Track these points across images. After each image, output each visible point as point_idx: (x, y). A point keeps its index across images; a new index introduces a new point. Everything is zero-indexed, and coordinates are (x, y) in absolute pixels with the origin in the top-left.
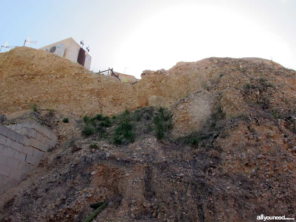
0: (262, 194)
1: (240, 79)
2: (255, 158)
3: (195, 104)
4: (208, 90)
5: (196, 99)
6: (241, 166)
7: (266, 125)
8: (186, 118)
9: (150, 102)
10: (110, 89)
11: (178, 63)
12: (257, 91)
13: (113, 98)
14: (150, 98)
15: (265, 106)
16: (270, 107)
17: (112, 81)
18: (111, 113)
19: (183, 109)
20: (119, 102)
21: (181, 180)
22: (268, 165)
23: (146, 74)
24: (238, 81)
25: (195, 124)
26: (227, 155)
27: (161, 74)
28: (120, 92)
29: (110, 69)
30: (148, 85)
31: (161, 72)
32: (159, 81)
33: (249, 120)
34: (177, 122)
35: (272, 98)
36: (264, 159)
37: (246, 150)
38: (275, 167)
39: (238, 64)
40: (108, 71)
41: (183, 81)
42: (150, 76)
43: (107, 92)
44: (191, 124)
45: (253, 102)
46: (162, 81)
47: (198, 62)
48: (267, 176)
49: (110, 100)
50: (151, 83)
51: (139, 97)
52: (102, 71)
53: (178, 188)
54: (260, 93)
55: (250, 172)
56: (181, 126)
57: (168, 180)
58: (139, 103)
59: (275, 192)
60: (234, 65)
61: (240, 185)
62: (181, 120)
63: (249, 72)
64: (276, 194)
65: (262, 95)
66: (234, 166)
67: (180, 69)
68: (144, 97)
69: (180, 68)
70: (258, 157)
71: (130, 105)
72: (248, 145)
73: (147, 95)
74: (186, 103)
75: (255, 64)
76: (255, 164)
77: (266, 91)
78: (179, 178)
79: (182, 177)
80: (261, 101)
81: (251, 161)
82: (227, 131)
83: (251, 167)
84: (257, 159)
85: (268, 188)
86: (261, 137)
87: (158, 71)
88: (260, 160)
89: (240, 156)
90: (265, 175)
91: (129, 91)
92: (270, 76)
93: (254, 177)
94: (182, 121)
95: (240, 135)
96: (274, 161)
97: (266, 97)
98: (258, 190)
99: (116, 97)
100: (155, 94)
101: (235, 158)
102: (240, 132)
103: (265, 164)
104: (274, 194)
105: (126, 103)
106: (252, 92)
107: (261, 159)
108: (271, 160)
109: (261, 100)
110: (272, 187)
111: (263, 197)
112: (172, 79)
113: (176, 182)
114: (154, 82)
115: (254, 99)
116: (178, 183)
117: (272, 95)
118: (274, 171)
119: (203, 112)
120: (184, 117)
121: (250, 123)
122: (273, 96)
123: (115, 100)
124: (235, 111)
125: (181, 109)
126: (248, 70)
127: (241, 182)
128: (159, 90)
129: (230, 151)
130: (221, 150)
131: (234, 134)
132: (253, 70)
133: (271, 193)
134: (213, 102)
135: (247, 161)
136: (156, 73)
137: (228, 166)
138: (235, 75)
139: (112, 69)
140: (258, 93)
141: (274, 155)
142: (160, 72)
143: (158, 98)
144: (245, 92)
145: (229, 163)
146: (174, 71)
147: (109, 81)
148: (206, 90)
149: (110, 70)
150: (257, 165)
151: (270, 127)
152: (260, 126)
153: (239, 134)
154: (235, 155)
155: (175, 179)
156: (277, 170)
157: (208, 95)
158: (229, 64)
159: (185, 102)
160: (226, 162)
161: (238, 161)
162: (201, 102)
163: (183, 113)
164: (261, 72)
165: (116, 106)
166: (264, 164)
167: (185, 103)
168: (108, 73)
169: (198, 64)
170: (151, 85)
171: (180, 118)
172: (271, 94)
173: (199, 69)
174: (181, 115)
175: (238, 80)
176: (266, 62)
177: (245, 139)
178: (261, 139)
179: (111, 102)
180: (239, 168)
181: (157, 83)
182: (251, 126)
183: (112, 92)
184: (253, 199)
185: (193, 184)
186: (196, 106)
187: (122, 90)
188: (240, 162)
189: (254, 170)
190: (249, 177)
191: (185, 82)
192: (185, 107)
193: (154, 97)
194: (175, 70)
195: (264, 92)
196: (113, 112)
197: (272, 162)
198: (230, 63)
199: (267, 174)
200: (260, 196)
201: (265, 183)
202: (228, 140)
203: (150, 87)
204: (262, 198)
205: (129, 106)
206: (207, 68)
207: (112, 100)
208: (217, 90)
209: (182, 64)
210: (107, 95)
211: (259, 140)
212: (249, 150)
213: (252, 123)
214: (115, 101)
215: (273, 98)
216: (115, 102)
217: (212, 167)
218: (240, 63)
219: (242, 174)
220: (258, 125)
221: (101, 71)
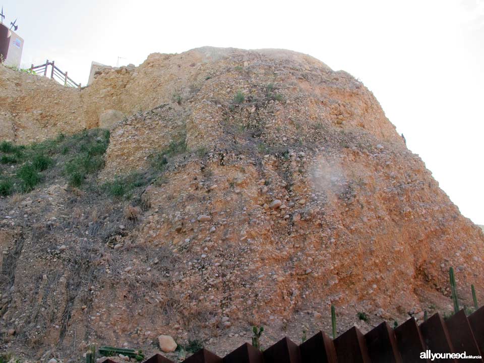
0: (183, 278)
1: (232, 85)
2: (193, 221)
3: (145, 128)
4: (179, 103)
5: (148, 118)
6: (170, 234)
7: (236, 166)
8: (125, 150)
9: (101, 122)
10: (37, 98)
11: (152, 56)
12: (251, 106)
13: (41, 114)
14: (103, 114)
15: (256, 133)
16: (264, 134)
17: (42, 84)
18: (34, 139)
19: (122, 135)
20: (52, 121)
21: (60, 256)
22: (214, 232)
23: (101, 73)
24: (229, 90)
25: (138, 160)
26: (152, 215)
27: (127, 73)
28: (56, 103)
29: (49, 62)
30: (103, 91)
31: (126, 70)
32: (121, 85)
33: (209, 156)
34: (110, 157)
35: (272, 118)
36: (208, 221)
37: (184, 207)
38: (225, 234)
39: (241, 60)
40: (45, 67)
41: (151, 86)
42: (109, 77)
43: (31, 103)
44: (133, 161)
45: (242, 124)
46: (127, 86)
47: (183, 53)
48: (206, 249)
49: (35, 117)
50: (109, 89)
51: (87, 112)
52: (37, 66)
53: (52, 268)
54: (256, 110)
55: (181, 243)
56: (115, 164)
57: (39, 256)
58: (86, 122)
59: (207, 275)
60: (235, 62)
61: (156, 264)
62: (117, 154)
63: (255, 74)
64: (208, 278)
65: (258, 114)
66: (158, 233)
67: (153, 66)
68: (95, 112)
69: (151, 64)
70: (199, 218)
71: (71, 126)
72: (191, 198)
73: (98, 109)
74: (130, 125)
75: (273, 60)
76: (192, 230)
77: (266, 107)
78: (58, 252)
79: (62, 251)
80: (254, 124)
81: (187, 225)
82: (168, 174)
83: (186, 234)
84: (198, 222)
85: (200, 269)
86: (215, 186)
87: (122, 68)
88: (201, 223)
89: (171, 217)
90: (203, 248)
91: (72, 102)
92: (289, 81)
93: (184, 250)
94: (117, 156)
95: (184, 182)
96: (226, 224)
97: (264, 117)
98: (180, 272)
99: (48, 112)
100: (112, 107)
101: (163, 220)
102: (185, 177)
103: (209, 230)
104: (205, 278)
105: (64, 122)
106: (242, 109)
107: (202, 221)
108: (221, 223)
109: (255, 122)
110: (206, 267)
111: (184, 283)
112: (137, 82)
113: (51, 259)
114: (114, 87)
115: (244, 119)
116: (55, 260)
117: (273, 114)
118: (223, 240)
119: (156, 141)
120: (123, 149)
121: (208, 161)
122: (274, 116)
123: (46, 116)
124: (200, 140)
125: (118, 136)
126: (254, 71)
127: (158, 259)
128: (120, 101)
129: (159, 208)
130: (147, 207)
131: (175, 179)
132: (263, 71)
133: (200, 277)
134: (182, 123)
135: (179, 225)
136: (119, 71)
137: (148, 233)
138: (228, 78)
139: (53, 62)
140: (253, 110)
141: (229, 215)
142: (124, 70)
143: (115, 115)
144: (230, 108)
145: (150, 228)
146: (144, 69)
147: (37, 84)
148: (176, 103)
149: (50, 64)
150: (195, 230)
151: (242, 168)
152: (225, 167)
153: (183, 180)
154: (164, 215)
155: (52, 254)
156: (227, 239)
157: (175, 111)
158: (228, 60)
159: (128, 124)
160: (145, 226)
161: (166, 224)
162: (157, 124)
163: (121, 143)
164: (276, 74)
165: (45, 126)
166: (207, 230)
167: (128, 126)
168: (44, 70)
169: (181, 58)
170: (109, 92)
171: (115, 151)
172: (272, 112)
173: (180, 67)
174: (118, 146)
175: (228, 87)
176: (295, 57)
177: (190, 189)
178: (215, 188)
179: (37, 120)
180: (165, 237)
181: (118, 89)
182: (208, 167)
183: (41, 104)
184: (165, 286)
185: (76, 263)
186: (147, 130)
187: (61, 99)
188: (170, 226)
189: (187, 240)
190: (175, 250)
191: (154, 89)
192: (125, 133)
193: (110, 112)
194: (145, 67)
195: (262, 109)
196: (37, 137)
197: (222, 227)
198: (231, 58)
199: (206, 246)
200: (180, 281)
201: (198, 260)
202: (165, 189)
203: (106, 96)
204: (183, 285)
205: (69, 127)
206: (193, 65)
207: (39, 118)
208: (193, 103)
209: (157, 57)
210: (32, 108)
211: (212, 190)
212: (188, 207)
213: (211, 161)
214: (46, 118)
215: (272, 120)
216: (44, 120)
217: (120, 234)
218: (245, 58)
219: (168, 246)
220: (223, 165)
221: (34, 66)
